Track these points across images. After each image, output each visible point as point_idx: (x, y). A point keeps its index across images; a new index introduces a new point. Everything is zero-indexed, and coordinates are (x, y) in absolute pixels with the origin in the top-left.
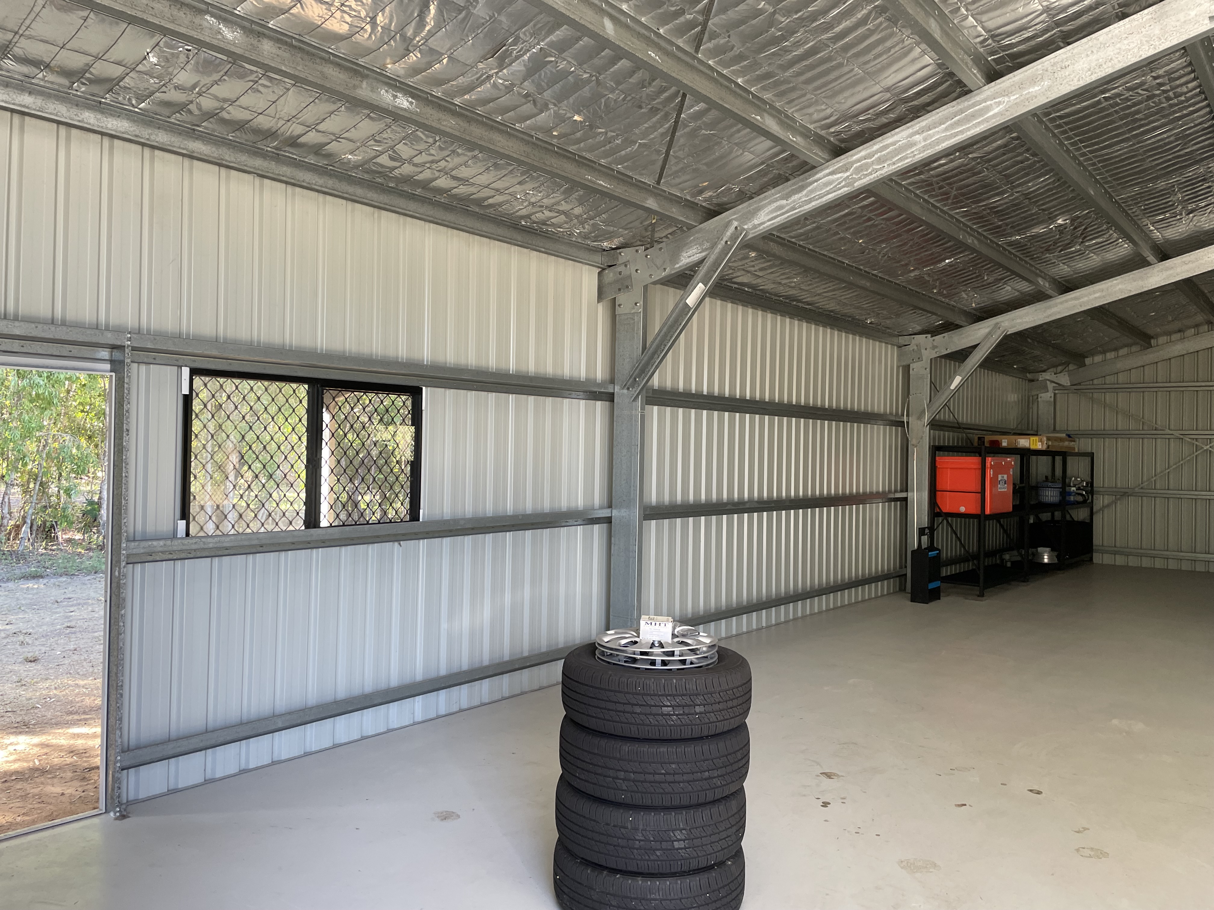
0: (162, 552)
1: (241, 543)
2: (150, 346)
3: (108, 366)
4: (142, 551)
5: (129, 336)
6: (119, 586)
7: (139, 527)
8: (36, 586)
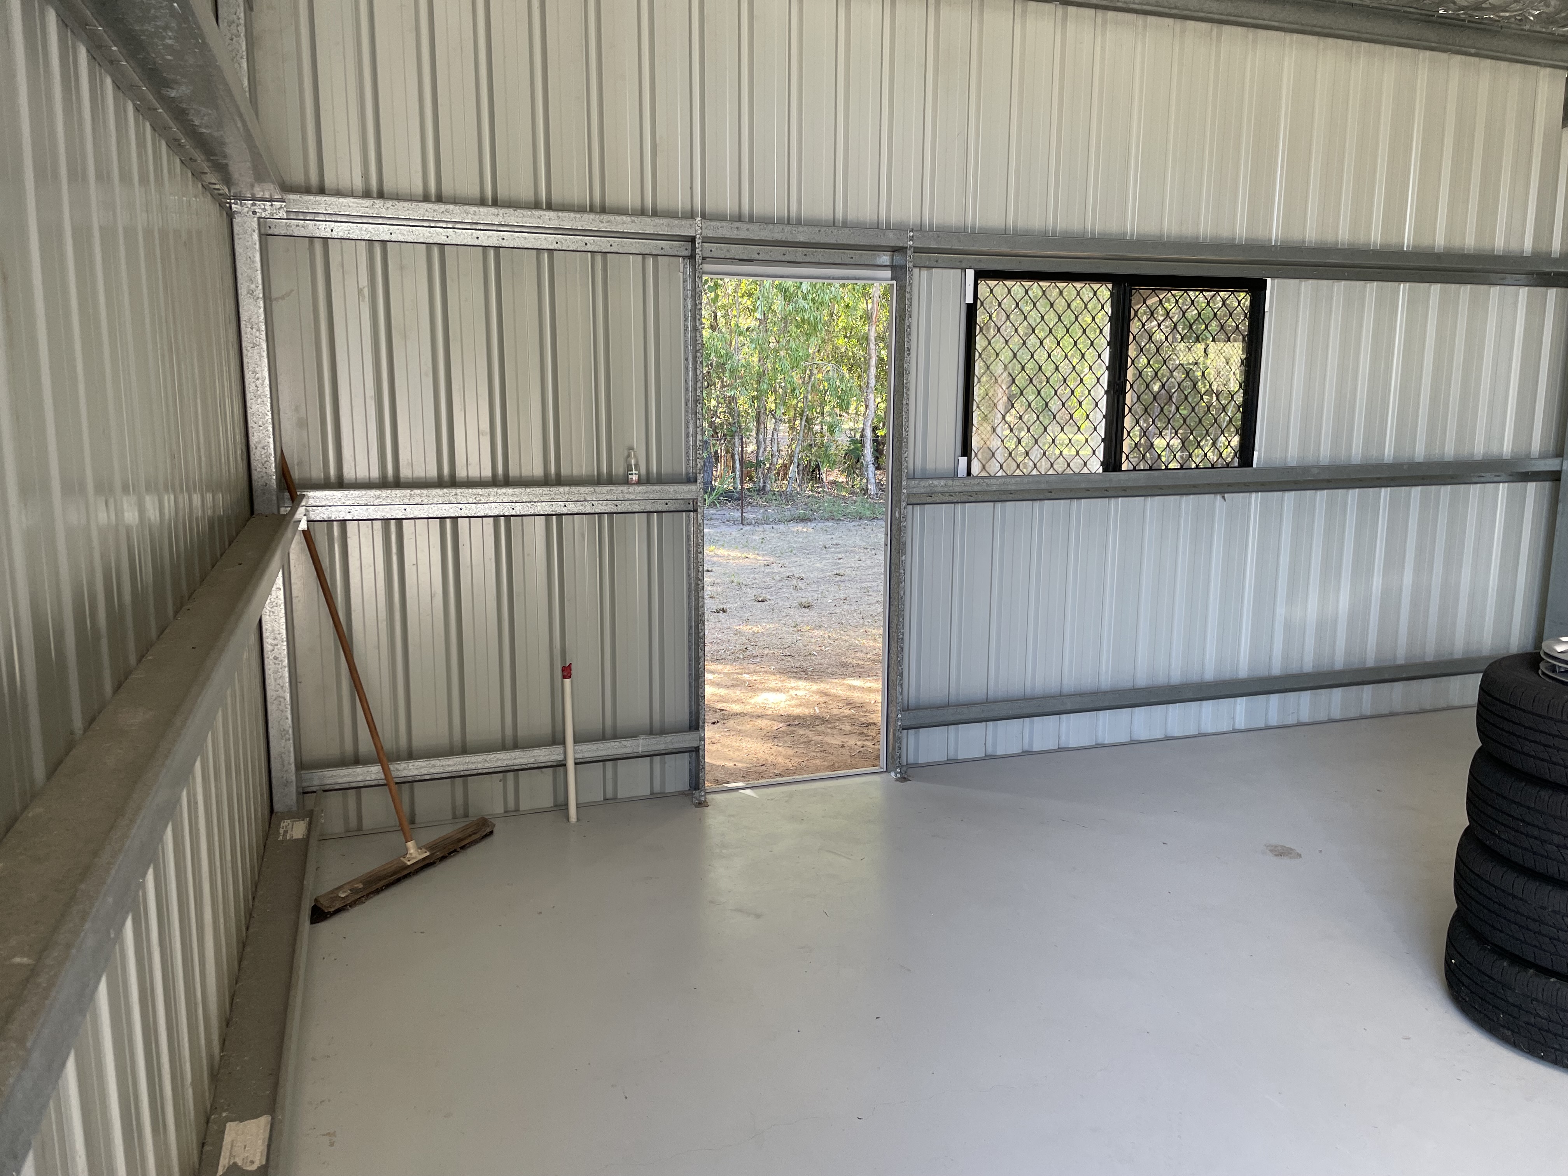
0: (942, 493)
1: (1027, 487)
2: (933, 245)
3: (888, 274)
4: (923, 491)
5: (911, 234)
6: (899, 530)
7: (919, 463)
8: (805, 530)
